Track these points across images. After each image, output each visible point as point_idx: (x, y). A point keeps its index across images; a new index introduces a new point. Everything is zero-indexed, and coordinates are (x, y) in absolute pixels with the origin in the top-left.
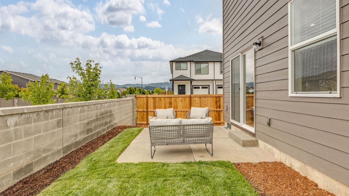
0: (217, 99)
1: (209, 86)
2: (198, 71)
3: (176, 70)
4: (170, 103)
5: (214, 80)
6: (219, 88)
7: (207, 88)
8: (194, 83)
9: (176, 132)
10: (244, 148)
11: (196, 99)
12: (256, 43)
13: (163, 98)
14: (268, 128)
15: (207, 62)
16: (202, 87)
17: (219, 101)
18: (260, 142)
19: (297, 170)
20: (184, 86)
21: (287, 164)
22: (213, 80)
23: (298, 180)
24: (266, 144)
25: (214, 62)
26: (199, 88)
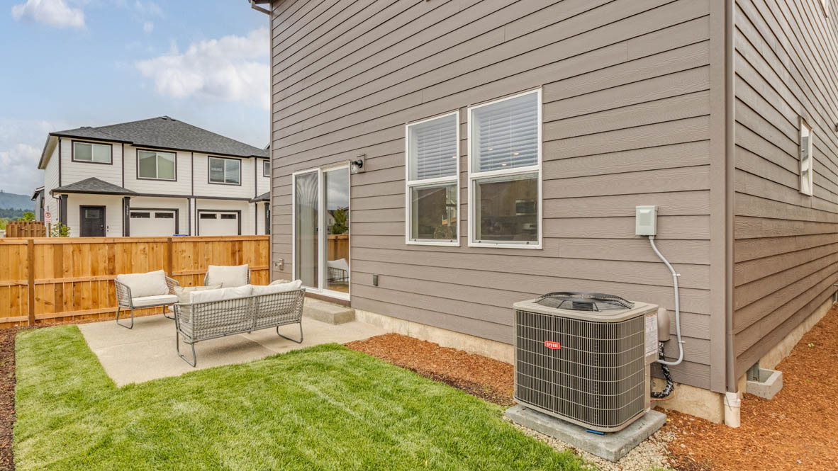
0: (234, 245)
1: (177, 211)
2: (146, 171)
3: (73, 161)
4: (109, 259)
5: (193, 197)
6: (203, 216)
7: (170, 216)
8: (134, 203)
9: (243, 311)
10: (337, 326)
11: (183, 246)
12: (356, 163)
13: (88, 246)
14: (375, 289)
15: (173, 150)
16: (156, 214)
17: (239, 251)
18: (358, 313)
19: (415, 337)
20: (102, 209)
21: (403, 333)
22: (189, 198)
23: (420, 345)
24: (370, 314)
25: (193, 152)
26: (147, 215)
